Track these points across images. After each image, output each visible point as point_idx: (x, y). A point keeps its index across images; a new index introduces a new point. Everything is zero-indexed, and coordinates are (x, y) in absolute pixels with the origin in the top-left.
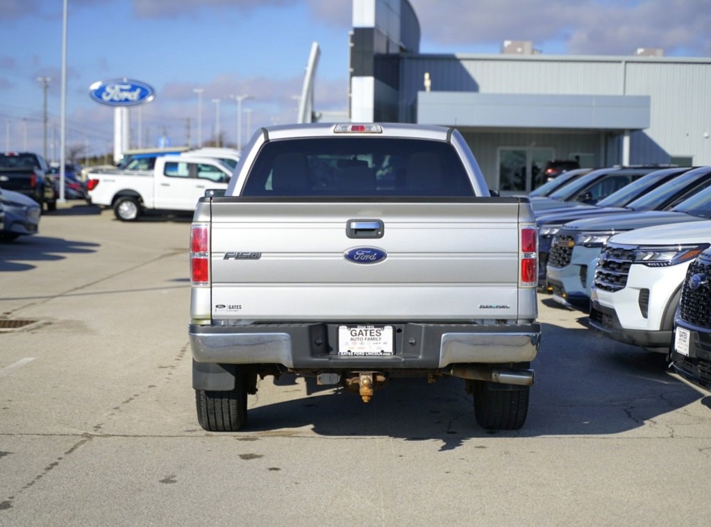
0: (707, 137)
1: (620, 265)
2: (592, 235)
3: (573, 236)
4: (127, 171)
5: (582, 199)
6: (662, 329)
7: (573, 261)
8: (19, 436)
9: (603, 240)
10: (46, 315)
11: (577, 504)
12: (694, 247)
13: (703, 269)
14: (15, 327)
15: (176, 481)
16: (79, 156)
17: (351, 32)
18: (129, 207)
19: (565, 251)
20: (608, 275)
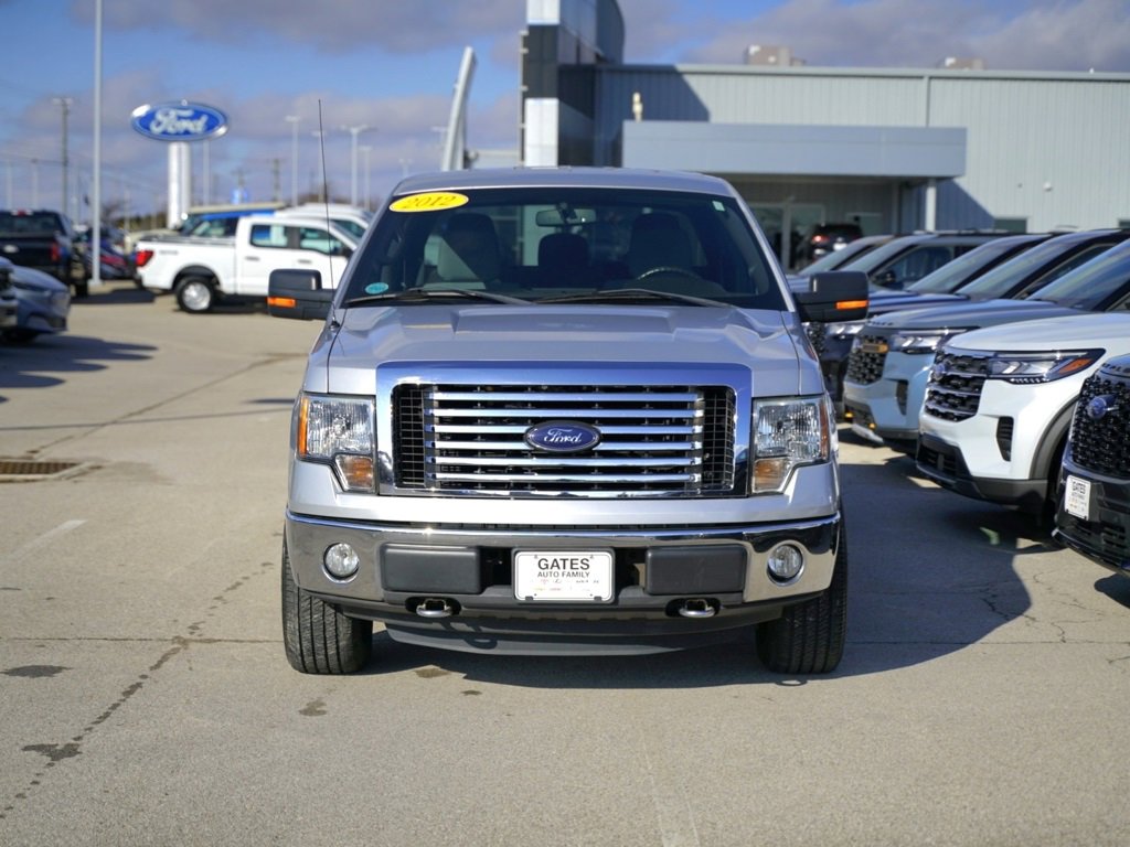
0: (1049, 190)
1: (967, 381)
2: (915, 336)
3: (886, 338)
4: (194, 238)
5: (880, 281)
6: (1033, 476)
7: (886, 375)
8: (77, 642)
9: (932, 343)
10: (93, 454)
11: (941, 747)
12: (1080, 354)
13: (1109, 389)
14: (47, 472)
15: (324, 712)
16: (116, 215)
17: (525, 32)
18: (199, 293)
19: (873, 360)
20: (947, 396)
